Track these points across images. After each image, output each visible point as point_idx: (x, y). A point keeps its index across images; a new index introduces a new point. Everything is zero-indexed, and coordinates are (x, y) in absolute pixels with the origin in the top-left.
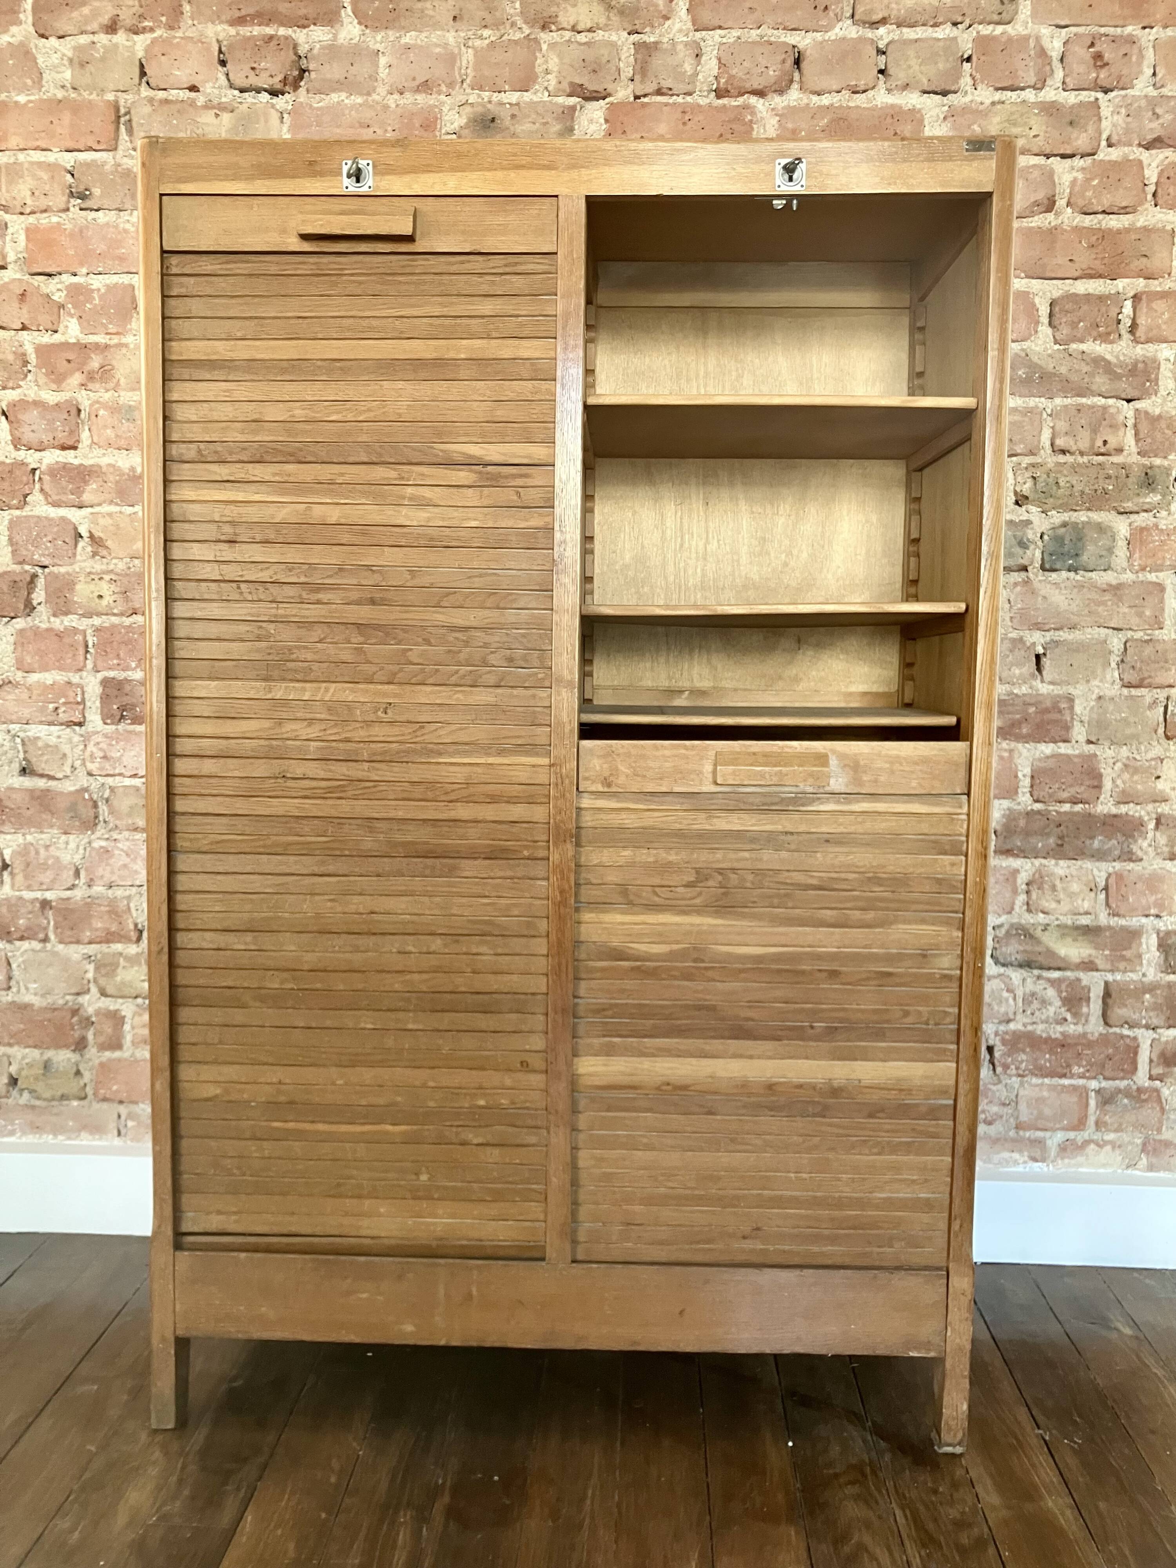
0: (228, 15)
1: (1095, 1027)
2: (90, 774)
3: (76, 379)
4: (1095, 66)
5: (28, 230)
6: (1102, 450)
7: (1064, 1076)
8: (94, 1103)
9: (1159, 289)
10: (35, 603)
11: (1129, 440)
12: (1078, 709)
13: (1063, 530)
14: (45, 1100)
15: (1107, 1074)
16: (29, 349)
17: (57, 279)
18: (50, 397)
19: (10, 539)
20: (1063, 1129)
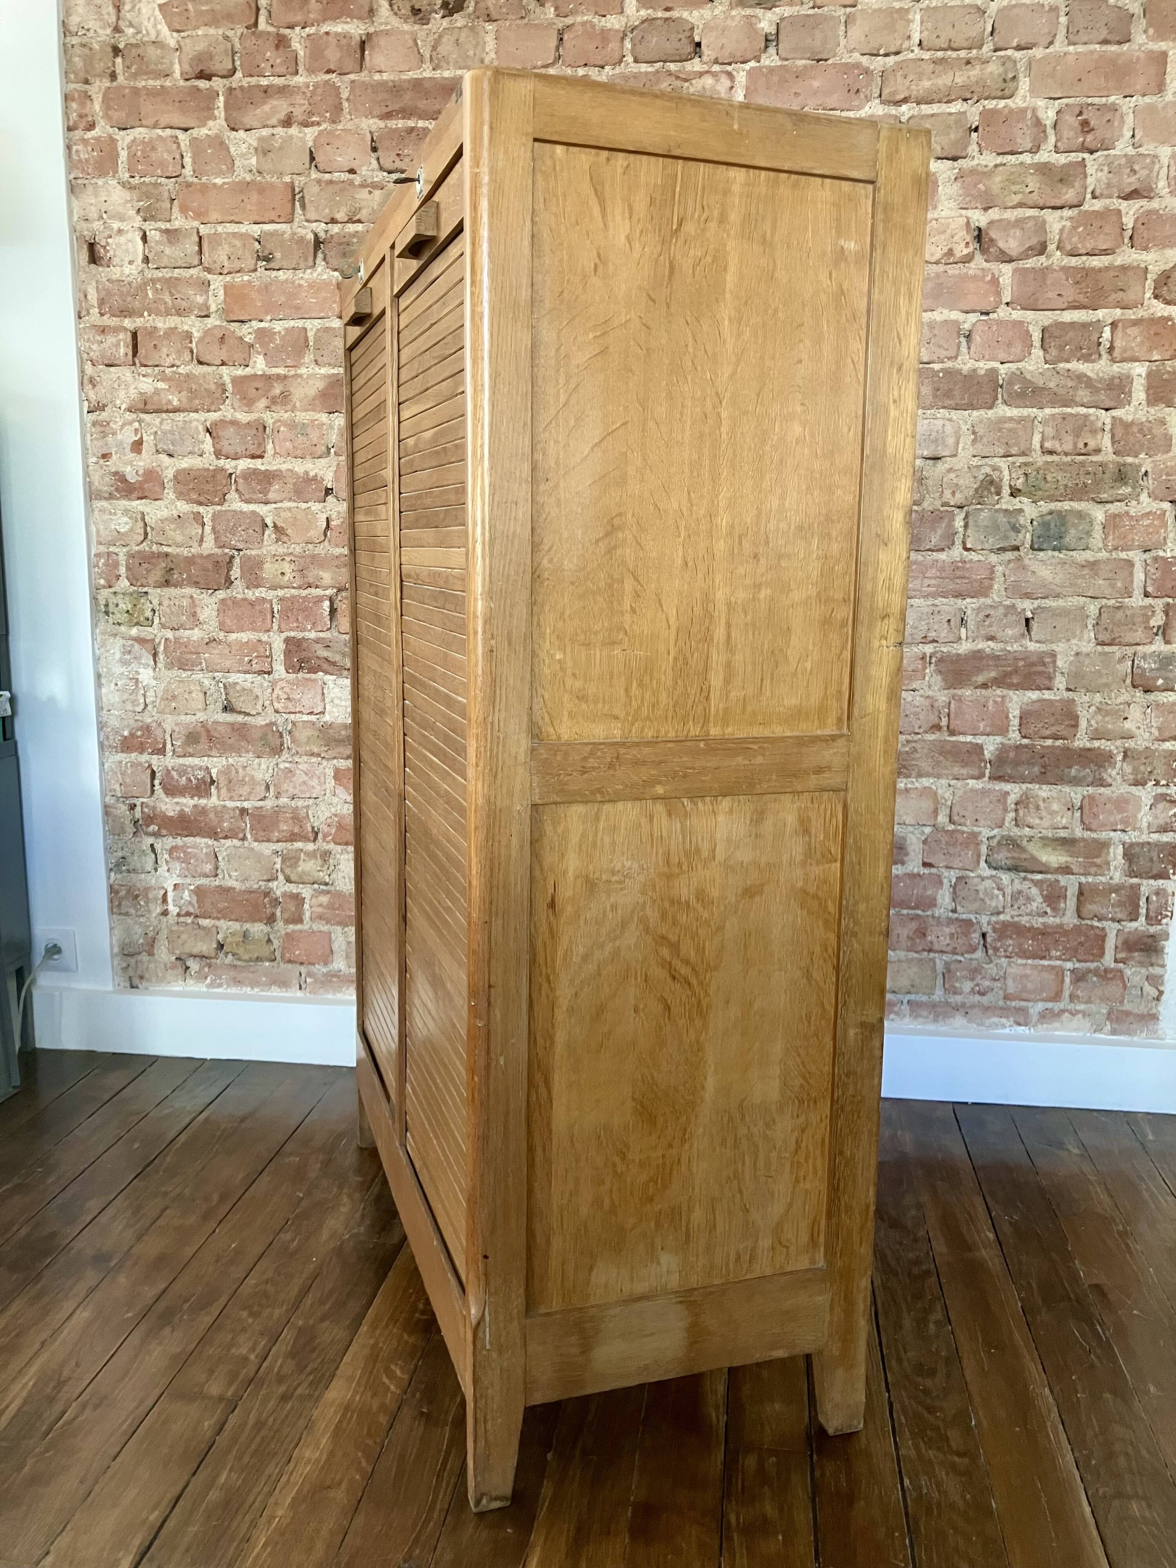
0: (378, 111)
1: (1070, 919)
2: (277, 711)
3: (262, 403)
4: (1083, 131)
5: (225, 287)
6: (1083, 451)
7: (1043, 958)
8: (282, 964)
9: (1133, 317)
10: (233, 578)
11: (1106, 442)
12: (1059, 663)
13: (1049, 517)
14: (245, 961)
15: (1080, 957)
16: (227, 379)
17: (248, 325)
18: (243, 417)
19: (213, 529)
20: (1042, 1000)
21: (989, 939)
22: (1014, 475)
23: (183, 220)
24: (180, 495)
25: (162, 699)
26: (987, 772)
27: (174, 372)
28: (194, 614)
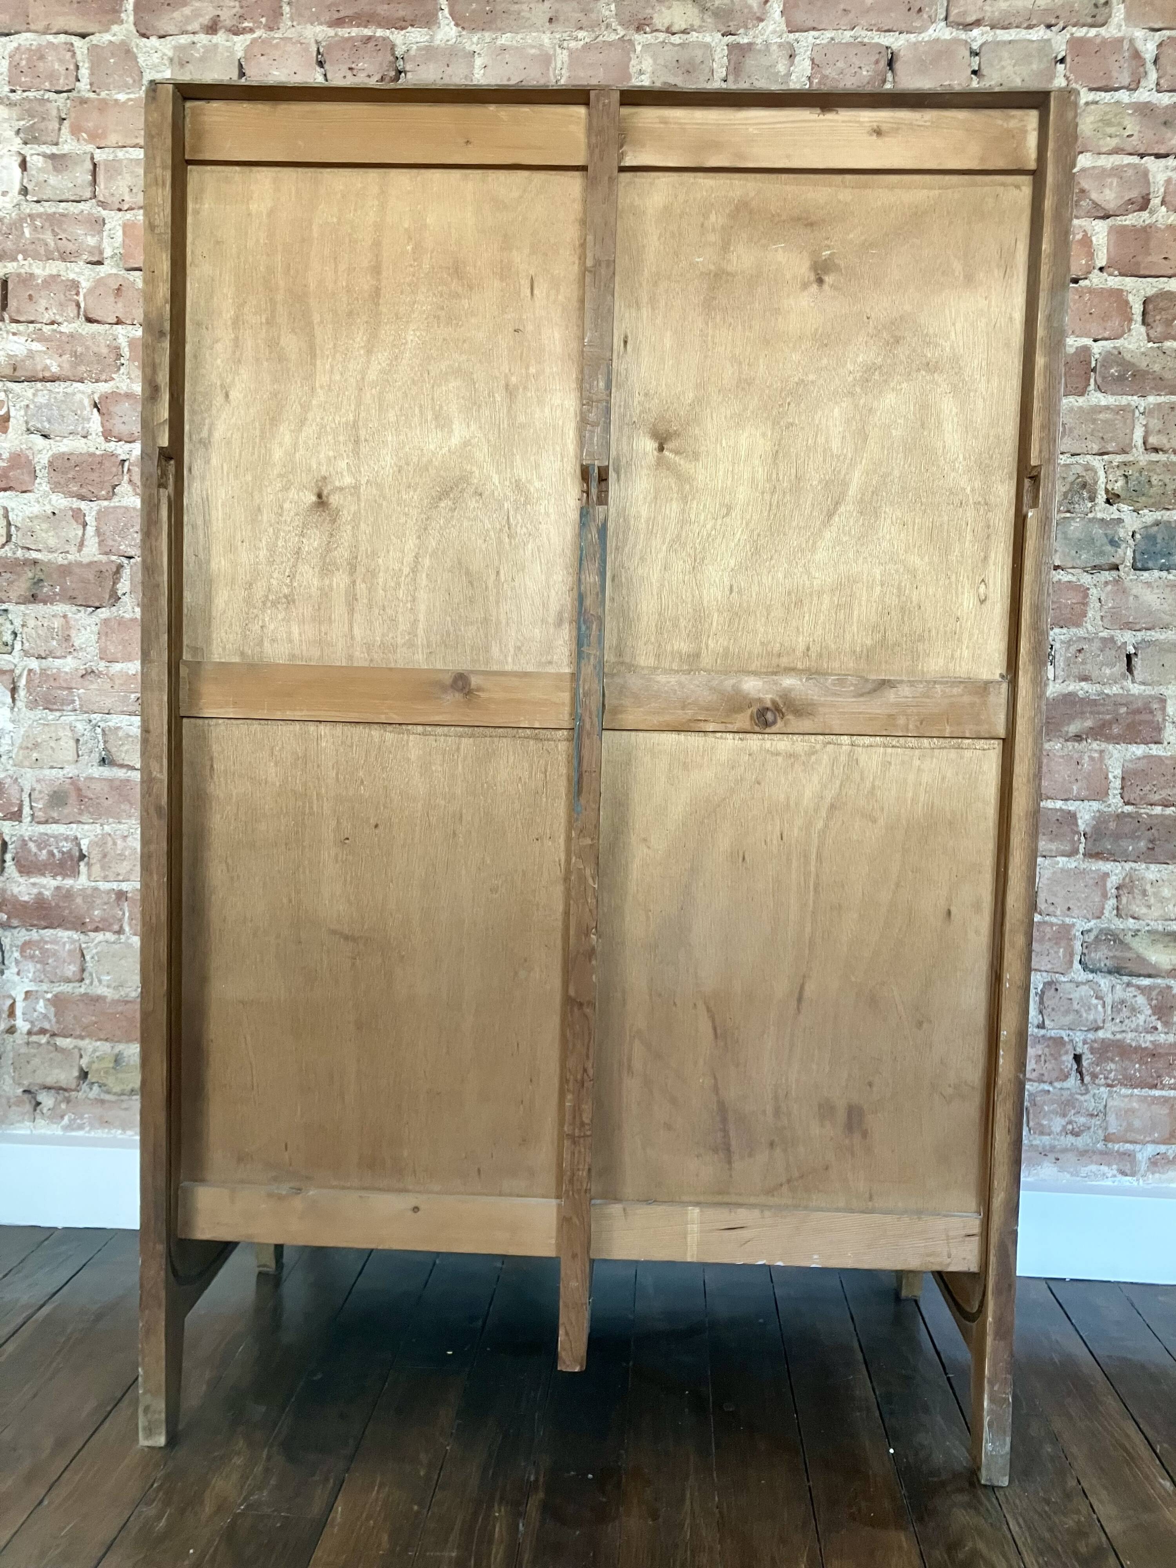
0: (327, 16)
5: (125, 226)
7: (1155, 1087)
10: (120, 593)
12: (1175, 709)
13: (1156, 528)
14: (116, 1094)
16: (123, 342)
19: (97, 530)
20: (1153, 1142)
21: (1085, 1063)
22: (1111, 477)
23: (75, 143)
24: (56, 487)
25: (21, 748)
26: (1082, 846)
27: (54, 331)
28: (67, 638)
